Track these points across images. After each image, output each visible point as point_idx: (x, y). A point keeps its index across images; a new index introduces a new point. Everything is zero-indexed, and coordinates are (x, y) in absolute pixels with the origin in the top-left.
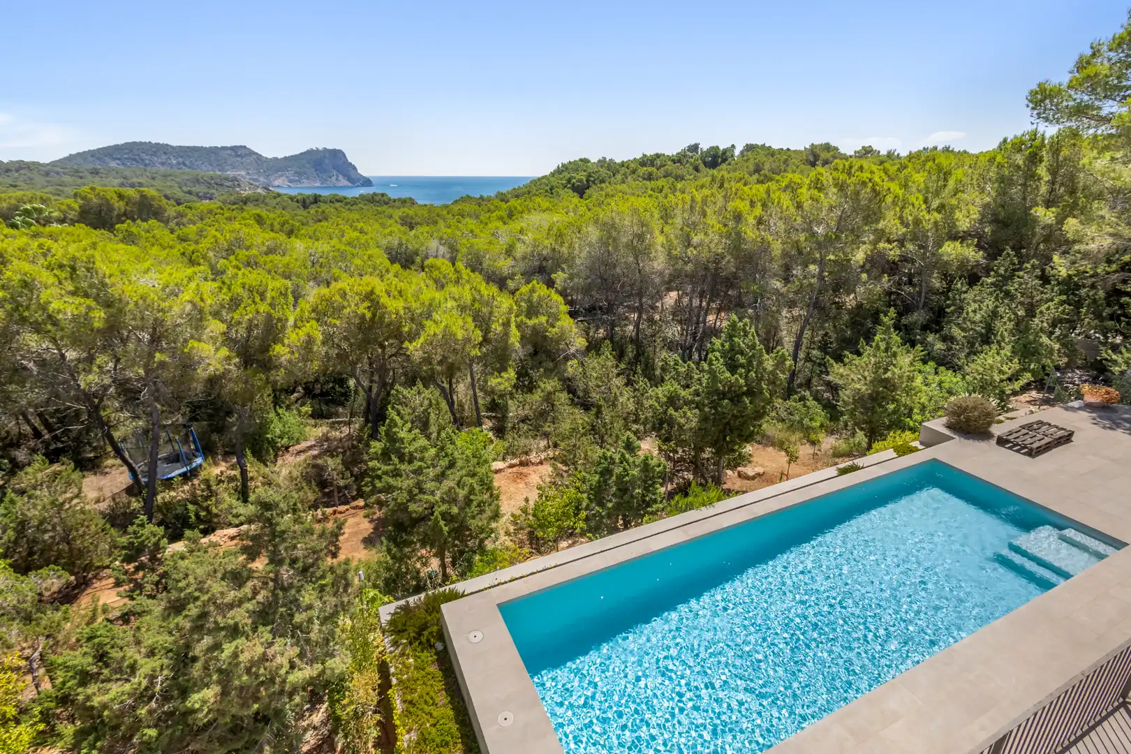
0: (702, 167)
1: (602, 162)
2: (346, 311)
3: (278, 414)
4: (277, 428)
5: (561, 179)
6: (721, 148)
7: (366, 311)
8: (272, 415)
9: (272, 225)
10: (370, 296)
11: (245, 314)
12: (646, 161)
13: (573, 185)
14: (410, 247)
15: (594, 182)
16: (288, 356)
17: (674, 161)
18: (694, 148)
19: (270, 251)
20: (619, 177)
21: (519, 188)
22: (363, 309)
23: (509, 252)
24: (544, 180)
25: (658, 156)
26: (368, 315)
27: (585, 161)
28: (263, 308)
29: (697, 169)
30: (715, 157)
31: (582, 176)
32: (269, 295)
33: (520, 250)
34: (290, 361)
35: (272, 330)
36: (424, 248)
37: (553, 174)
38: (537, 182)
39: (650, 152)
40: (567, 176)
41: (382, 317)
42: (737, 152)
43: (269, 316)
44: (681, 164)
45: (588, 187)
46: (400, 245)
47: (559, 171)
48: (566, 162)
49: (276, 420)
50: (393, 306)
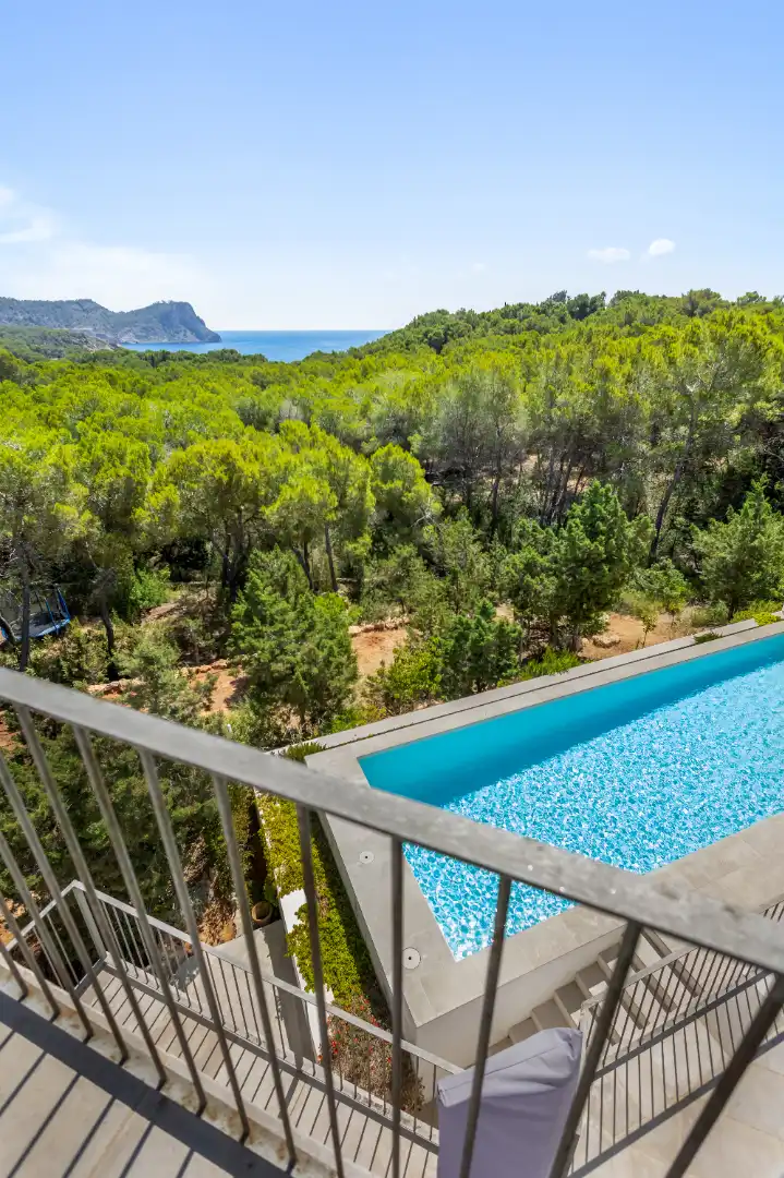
0: (568, 317)
1: (462, 313)
2: (203, 475)
3: (139, 577)
4: (138, 591)
5: (418, 333)
6: (590, 296)
7: (223, 475)
8: (133, 578)
9: (124, 385)
10: (226, 460)
11: (106, 478)
12: (508, 312)
13: (430, 339)
14: (263, 408)
15: (452, 336)
16: (148, 520)
17: (538, 312)
18: (561, 296)
19: (124, 412)
20: (479, 330)
21: (373, 344)
22: (220, 473)
23: (364, 413)
24: (398, 335)
25: (521, 306)
26: (225, 479)
27: (443, 312)
28: (123, 471)
29: (562, 320)
30: (583, 306)
31: (439, 329)
32: (128, 458)
33: (376, 410)
34: (149, 525)
35: (132, 494)
36: (276, 409)
37: (408, 328)
38: (391, 336)
39: (513, 302)
40: (424, 329)
41: (239, 481)
42: (607, 301)
43: (129, 480)
44: (547, 315)
45: (446, 341)
46: (253, 405)
47: (415, 324)
48: (422, 314)
49: (137, 583)
50: (250, 470)
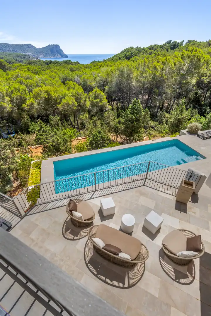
0: (169, 50)
1: (137, 48)
2: (41, 96)
3: (32, 124)
4: (32, 127)
5: (123, 55)
6: (177, 42)
7: (46, 96)
8: (30, 124)
11: (15, 96)
12: (151, 48)
13: (126, 57)
14: (69, 78)
15: (133, 55)
16: (27, 108)
17: (160, 47)
18: (170, 41)
19: (28, 78)
20: (142, 53)
21: (110, 58)
23: (95, 80)
24: (118, 55)
25: (155, 45)
26: (47, 97)
27: (132, 48)
28: (19, 94)
29: (167, 51)
30: (175, 45)
31: (129, 54)
32: (21, 90)
34: (27, 109)
36: (74, 78)
37: (121, 53)
38: (116, 56)
39: (153, 44)
40: (125, 53)
42: (184, 44)
43: (21, 96)
44: (163, 48)
45: (131, 57)
46: (66, 77)
47: (123, 52)
48: (125, 48)
49: (31, 125)
50: (54, 95)
